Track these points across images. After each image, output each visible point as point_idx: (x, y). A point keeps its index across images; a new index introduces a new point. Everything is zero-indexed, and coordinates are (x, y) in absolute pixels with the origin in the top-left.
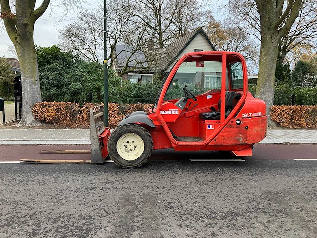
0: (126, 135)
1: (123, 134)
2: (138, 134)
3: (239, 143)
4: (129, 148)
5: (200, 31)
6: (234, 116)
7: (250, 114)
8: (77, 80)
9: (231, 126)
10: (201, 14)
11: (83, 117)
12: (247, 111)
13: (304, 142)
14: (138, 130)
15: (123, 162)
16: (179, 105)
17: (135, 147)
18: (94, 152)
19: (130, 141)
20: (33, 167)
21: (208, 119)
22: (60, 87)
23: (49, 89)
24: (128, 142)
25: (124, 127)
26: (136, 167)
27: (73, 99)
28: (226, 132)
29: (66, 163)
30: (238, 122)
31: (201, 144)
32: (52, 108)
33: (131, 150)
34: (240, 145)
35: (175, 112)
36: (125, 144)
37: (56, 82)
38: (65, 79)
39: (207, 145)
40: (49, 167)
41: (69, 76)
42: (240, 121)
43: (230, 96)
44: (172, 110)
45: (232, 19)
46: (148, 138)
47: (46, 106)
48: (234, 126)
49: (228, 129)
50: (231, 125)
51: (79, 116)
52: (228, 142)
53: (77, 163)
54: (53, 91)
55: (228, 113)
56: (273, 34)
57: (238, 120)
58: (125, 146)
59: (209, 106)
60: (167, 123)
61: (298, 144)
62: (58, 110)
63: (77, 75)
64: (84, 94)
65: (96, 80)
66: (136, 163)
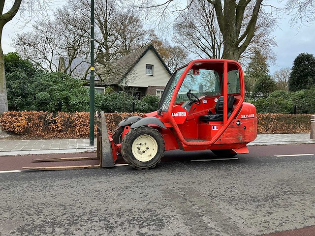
0: (140, 137)
1: (138, 136)
2: (152, 135)
3: (239, 142)
4: (141, 150)
5: (151, 48)
6: (235, 118)
7: (247, 115)
8: (42, 89)
9: (232, 127)
10: (145, 32)
11: (58, 127)
12: (244, 113)
13: (269, 144)
14: (152, 131)
15: (139, 164)
16: (186, 108)
17: (148, 148)
18: (105, 156)
19: (143, 143)
20: (41, 174)
21: (211, 121)
22: (24, 96)
23: (12, 98)
24: (141, 144)
25: (139, 129)
26: (150, 168)
27: (39, 109)
28: (229, 132)
29: (74, 169)
30: (238, 123)
31: (209, 143)
32: (23, 118)
33: (144, 152)
34: (240, 143)
35: (183, 114)
36: (138, 146)
37: (19, 91)
38: (29, 88)
39: (213, 144)
40: (60, 173)
41: (33, 86)
42: (240, 122)
43: (230, 100)
44: (180, 112)
45: (178, 37)
46: (161, 139)
47: (15, 116)
48: (235, 126)
49: (230, 129)
50: (233, 125)
51: (53, 126)
52: (231, 141)
53: (86, 168)
54: (18, 100)
55: (229, 115)
56: (235, 50)
57: (238, 121)
58: (138, 148)
59: (206, 110)
60: (178, 125)
61: (266, 145)
62: (29, 120)
63: (42, 84)
64: (52, 103)
65: (64, 90)
66: (151, 164)
